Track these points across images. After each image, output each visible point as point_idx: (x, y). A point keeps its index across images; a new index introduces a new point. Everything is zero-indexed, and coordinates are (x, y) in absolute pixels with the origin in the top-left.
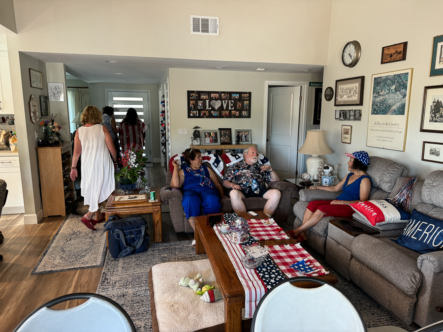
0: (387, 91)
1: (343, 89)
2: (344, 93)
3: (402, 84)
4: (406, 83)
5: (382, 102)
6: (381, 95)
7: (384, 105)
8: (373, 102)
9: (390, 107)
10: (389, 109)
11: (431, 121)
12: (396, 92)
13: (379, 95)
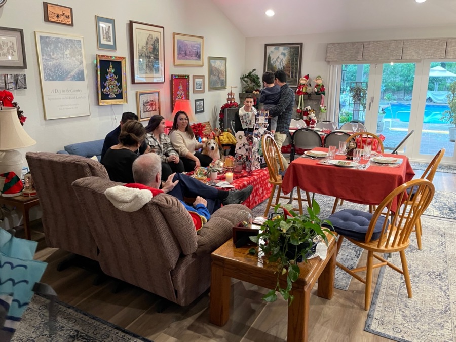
0: (60, 55)
5: (58, 67)
6: (53, 59)
7: (60, 70)
8: (44, 65)
9: (68, 73)
10: (67, 75)
12: (72, 57)
13: (51, 58)
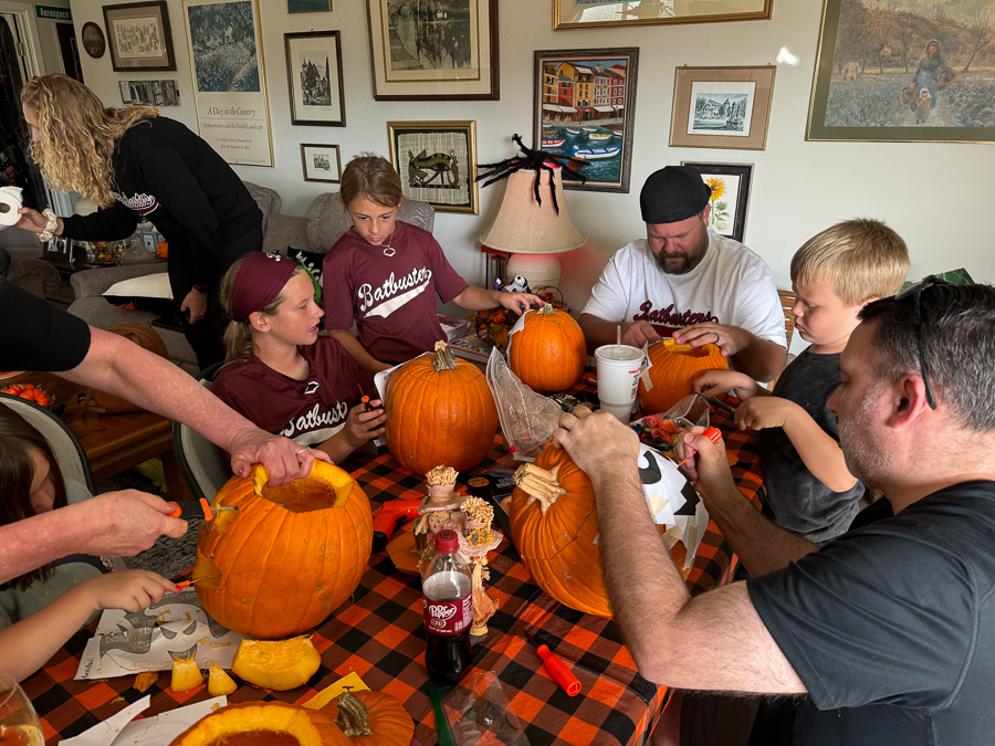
0: (220, 40)
1: (124, 30)
2: (129, 40)
3: (243, 24)
4: (251, 24)
5: (215, 63)
6: (209, 48)
7: (220, 70)
8: (196, 62)
9: (231, 74)
10: (231, 80)
11: (306, 103)
12: (236, 41)
13: (206, 48)
